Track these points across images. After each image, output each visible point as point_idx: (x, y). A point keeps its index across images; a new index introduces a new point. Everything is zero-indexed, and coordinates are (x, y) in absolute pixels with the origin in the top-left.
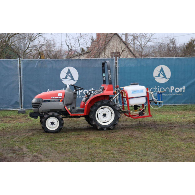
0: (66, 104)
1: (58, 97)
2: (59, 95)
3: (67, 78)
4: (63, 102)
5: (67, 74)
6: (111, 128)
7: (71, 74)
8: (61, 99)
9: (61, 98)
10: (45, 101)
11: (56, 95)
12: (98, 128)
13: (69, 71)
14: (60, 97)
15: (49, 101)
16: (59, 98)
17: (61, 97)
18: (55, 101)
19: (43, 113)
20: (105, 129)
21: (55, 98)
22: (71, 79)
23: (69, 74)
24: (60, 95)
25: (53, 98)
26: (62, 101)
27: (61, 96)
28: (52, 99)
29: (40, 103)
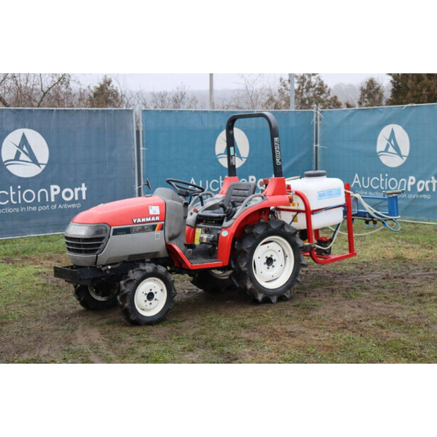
0: (170, 235)
1: (152, 216)
2: (151, 212)
3: (20, 159)
4: (163, 231)
5: (20, 147)
6: (288, 296)
7: (30, 147)
8: (158, 224)
9: (157, 221)
10: (116, 232)
11: (144, 212)
12: (260, 297)
13: (24, 140)
14: (155, 216)
15: (128, 231)
16: (154, 221)
17: (158, 218)
18: (143, 230)
19: (109, 267)
20: (274, 299)
21: (143, 220)
22: (30, 160)
23: (25, 149)
24: (155, 210)
25: (139, 220)
26: (162, 228)
27: (158, 213)
28: (137, 223)
29: (102, 239)
